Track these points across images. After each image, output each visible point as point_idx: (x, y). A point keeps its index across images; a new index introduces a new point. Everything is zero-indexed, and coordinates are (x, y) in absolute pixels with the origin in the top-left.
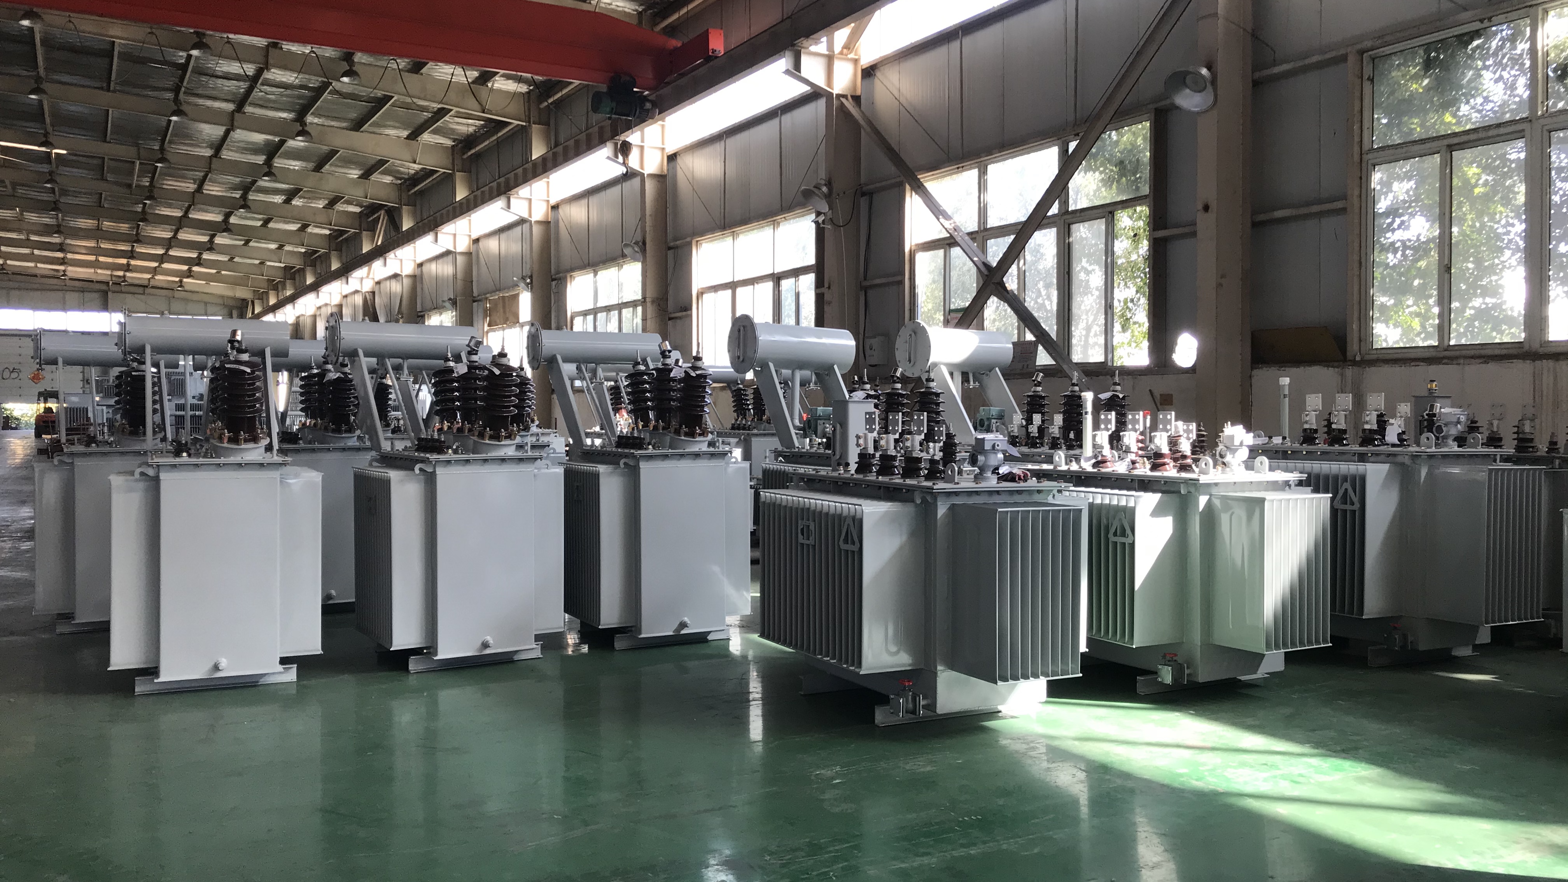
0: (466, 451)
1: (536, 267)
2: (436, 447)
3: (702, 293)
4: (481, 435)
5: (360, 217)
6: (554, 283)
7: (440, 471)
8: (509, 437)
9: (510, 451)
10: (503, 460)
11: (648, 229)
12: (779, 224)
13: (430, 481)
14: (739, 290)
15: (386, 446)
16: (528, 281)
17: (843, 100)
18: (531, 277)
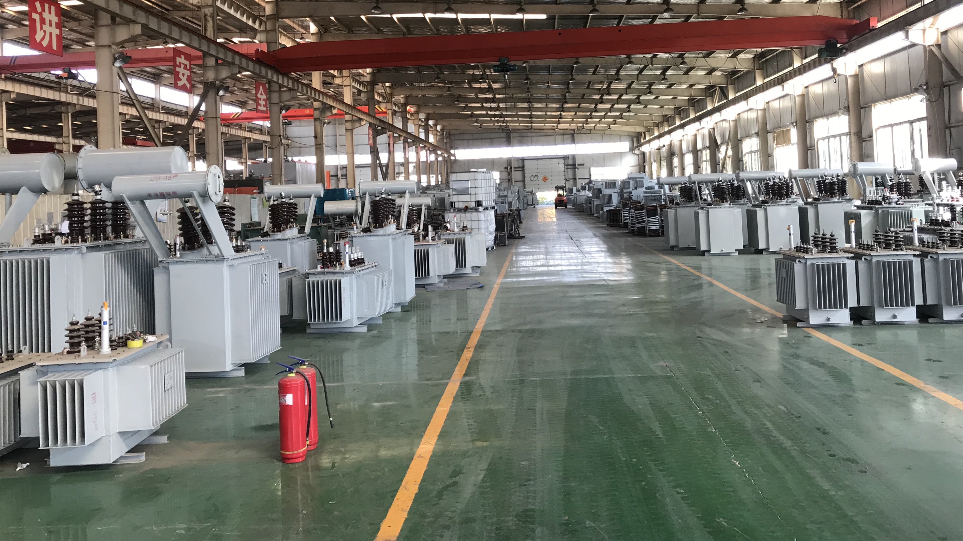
0: (774, 203)
1: (798, 118)
2: (767, 202)
3: (878, 129)
4: (777, 199)
5: (705, 91)
6: (808, 124)
7: (768, 208)
8: (784, 199)
9: (784, 202)
10: (783, 205)
11: (850, 100)
12: (910, 98)
13: (766, 210)
14: (895, 127)
15: (753, 203)
16: (795, 124)
17: (931, 47)
18: (796, 122)
